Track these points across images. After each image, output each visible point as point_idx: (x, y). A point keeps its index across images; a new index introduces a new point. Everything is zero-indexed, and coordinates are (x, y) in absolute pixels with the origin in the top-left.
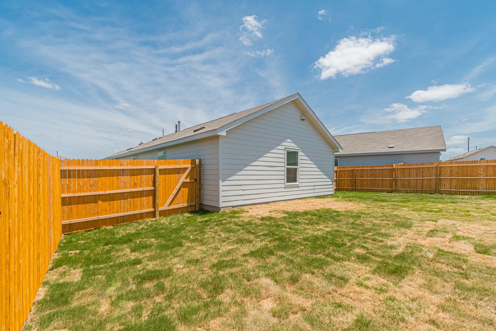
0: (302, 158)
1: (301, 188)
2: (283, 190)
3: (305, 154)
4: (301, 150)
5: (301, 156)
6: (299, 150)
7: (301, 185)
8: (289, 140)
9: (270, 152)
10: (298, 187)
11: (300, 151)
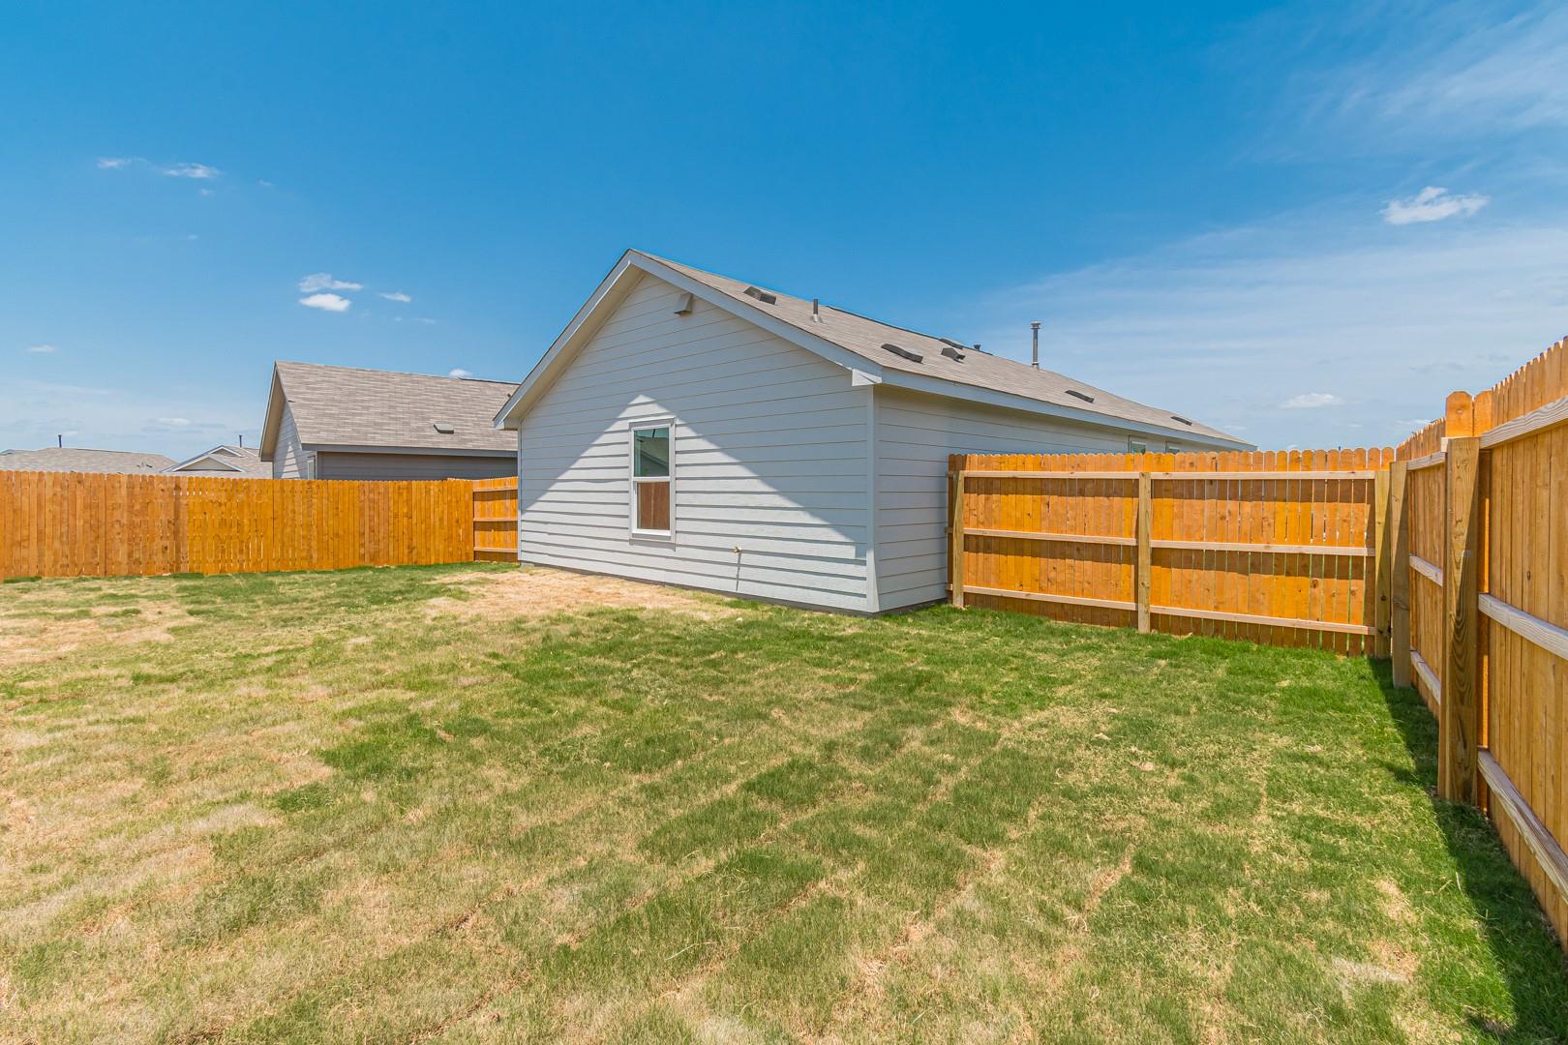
0: (681, 445)
1: (680, 552)
2: (626, 547)
3: (695, 430)
4: (681, 419)
5: (684, 441)
6: (671, 421)
7: (681, 539)
8: (641, 399)
9: (596, 443)
10: (673, 546)
11: (678, 422)
